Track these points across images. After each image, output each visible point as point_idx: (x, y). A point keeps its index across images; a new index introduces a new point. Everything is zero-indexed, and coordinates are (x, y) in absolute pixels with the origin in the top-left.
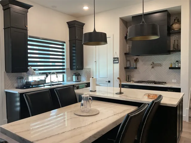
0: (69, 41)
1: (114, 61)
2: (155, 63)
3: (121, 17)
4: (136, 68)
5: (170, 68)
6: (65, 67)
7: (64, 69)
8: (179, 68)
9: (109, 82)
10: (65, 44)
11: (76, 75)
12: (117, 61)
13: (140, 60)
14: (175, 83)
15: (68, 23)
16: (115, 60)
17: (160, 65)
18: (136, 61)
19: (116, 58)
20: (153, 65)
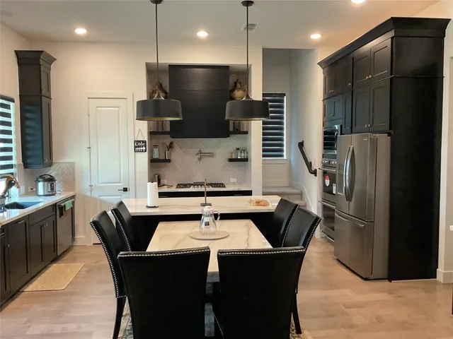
0: (20, 95)
1: (135, 147)
2: (203, 151)
3: (148, 61)
4: (169, 161)
5: (231, 160)
6: (13, 162)
7: (10, 166)
8: (246, 160)
9: (125, 190)
10: (12, 104)
11: (45, 180)
12: (144, 148)
13: (176, 145)
14: (234, 183)
15: (16, 52)
16: (138, 145)
17: (211, 155)
18: (171, 146)
19: (140, 141)
20: (201, 155)
